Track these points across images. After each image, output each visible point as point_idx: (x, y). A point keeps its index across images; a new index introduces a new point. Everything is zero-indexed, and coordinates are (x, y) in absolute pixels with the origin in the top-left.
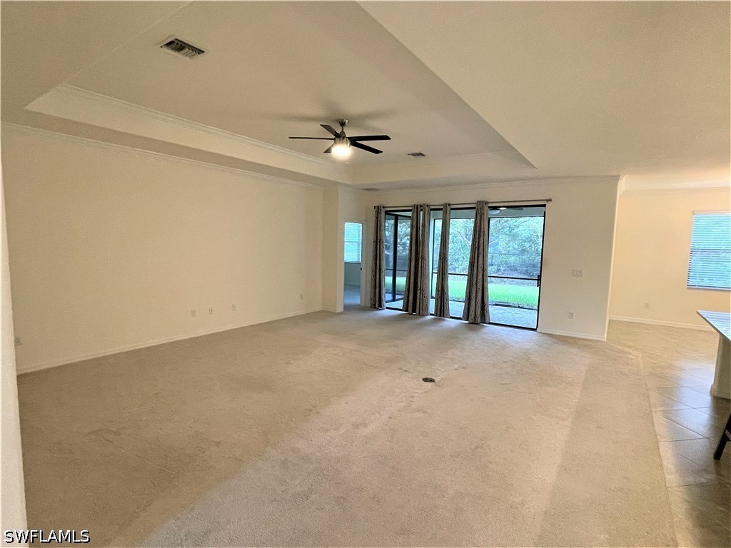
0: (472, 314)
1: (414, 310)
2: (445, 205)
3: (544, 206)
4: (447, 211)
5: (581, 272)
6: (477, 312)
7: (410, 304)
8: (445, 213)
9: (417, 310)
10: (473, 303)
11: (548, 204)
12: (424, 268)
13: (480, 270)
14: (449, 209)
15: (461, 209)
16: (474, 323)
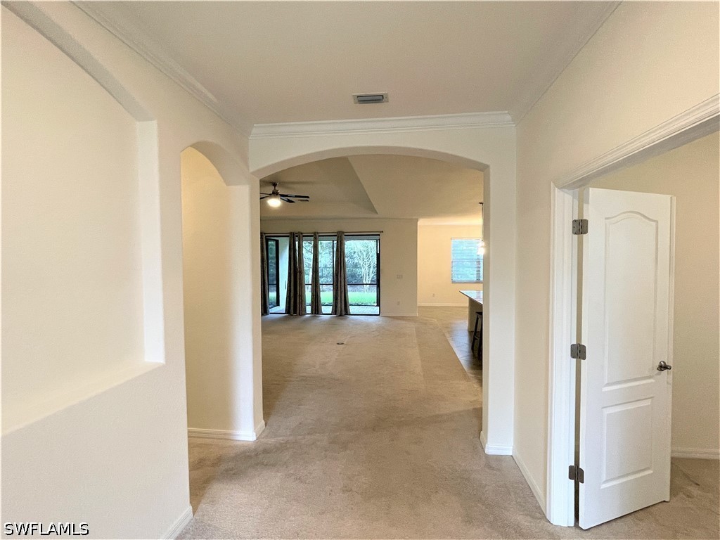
0: (339, 309)
1: (295, 312)
2: (315, 233)
3: (379, 235)
4: (316, 237)
5: (402, 276)
6: (341, 307)
7: (292, 308)
8: (315, 238)
9: (298, 312)
10: (339, 301)
11: (381, 234)
12: (302, 279)
13: (343, 278)
14: (317, 235)
15: (327, 236)
16: (341, 315)
